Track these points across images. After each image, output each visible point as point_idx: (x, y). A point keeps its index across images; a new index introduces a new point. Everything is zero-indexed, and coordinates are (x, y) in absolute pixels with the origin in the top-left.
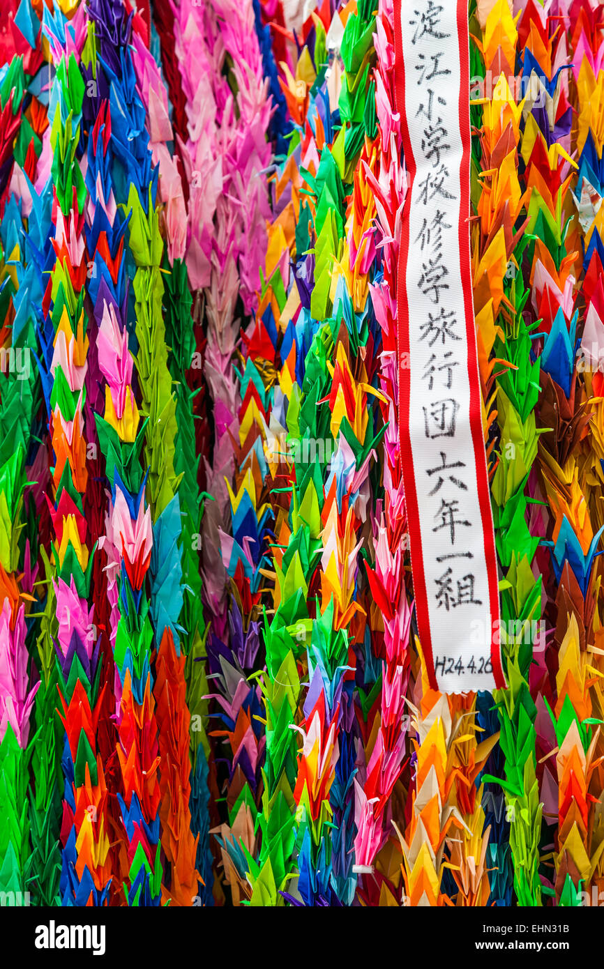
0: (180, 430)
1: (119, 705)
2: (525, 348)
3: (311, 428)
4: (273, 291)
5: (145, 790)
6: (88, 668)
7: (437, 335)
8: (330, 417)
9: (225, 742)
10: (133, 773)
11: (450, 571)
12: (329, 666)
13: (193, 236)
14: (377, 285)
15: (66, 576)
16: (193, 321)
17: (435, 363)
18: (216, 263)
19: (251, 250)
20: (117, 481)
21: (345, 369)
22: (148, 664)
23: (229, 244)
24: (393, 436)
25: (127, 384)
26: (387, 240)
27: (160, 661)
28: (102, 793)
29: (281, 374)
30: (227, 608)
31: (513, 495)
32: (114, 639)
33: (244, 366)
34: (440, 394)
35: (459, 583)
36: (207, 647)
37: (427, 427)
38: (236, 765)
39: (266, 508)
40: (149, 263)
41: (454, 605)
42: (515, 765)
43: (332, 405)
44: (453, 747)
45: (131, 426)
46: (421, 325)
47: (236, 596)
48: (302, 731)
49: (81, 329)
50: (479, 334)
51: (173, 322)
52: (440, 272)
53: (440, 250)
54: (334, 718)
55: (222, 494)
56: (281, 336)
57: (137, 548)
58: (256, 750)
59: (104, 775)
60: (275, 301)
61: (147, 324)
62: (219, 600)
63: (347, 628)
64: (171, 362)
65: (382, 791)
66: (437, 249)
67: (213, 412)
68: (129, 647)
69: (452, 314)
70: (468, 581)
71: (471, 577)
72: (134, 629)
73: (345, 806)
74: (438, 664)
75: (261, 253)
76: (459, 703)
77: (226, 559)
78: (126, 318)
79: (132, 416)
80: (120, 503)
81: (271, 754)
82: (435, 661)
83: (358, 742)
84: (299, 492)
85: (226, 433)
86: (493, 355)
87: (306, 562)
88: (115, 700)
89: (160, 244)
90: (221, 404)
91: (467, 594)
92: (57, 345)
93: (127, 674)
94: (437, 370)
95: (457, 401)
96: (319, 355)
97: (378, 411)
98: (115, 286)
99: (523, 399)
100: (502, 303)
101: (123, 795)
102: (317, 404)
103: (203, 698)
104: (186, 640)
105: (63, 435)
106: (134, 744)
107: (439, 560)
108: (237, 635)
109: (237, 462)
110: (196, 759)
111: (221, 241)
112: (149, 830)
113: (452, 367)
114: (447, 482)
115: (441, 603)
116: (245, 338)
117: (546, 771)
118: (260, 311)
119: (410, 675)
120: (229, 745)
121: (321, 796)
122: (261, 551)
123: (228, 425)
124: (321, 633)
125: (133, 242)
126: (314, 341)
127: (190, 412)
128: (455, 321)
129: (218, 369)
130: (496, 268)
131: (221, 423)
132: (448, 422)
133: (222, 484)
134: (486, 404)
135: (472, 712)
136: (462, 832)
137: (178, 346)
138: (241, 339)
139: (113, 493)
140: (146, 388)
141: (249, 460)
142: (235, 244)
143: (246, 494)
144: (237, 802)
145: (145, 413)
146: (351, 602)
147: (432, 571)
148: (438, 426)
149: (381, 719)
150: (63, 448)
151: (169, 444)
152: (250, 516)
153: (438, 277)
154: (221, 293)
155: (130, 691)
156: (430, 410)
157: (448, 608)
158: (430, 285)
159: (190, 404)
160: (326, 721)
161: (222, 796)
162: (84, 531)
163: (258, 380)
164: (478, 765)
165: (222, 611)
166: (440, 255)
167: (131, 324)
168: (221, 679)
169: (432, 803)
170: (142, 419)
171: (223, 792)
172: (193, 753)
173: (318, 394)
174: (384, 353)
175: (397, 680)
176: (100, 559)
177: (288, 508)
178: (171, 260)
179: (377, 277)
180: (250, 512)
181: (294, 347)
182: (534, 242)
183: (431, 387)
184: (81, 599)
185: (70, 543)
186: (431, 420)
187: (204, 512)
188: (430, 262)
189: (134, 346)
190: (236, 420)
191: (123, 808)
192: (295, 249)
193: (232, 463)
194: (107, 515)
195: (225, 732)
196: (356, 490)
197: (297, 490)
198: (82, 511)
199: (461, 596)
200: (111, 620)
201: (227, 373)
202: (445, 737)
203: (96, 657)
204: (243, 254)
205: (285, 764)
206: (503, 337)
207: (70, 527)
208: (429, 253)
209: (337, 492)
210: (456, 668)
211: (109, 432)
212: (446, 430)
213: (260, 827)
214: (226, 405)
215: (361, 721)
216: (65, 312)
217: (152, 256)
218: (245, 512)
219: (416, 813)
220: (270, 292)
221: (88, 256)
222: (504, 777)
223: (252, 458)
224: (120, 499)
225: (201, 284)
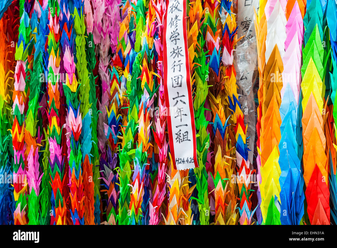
0: (91, 89)
1: (70, 180)
2: (204, 59)
3: (135, 87)
4: (122, 45)
5: (79, 208)
6: (60, 168)
7: (176, 55)
8: (141, 84)
9: (106, 194)
10: (75, 202)
11: (180, 130)
12: (141, 164)
13: (95, 26)
14: (156, 40)
15: (53, 137)
16: (95, 54)
17: (175, 64)
18: (103, 35)
19: (114, 31)
20: (70, 105)
21: (146, 67)
22: (80, 166)
23: (107, 30)
24: (162, 89)
25: (73, 73)
26: (160, 24)
27: (84, 165)
28: (65, 209)
29: (124, 72)
30: (106, 149)
31: (200, 107)
32: (69, 158)
33: (112, 69)
34: (177, 73)
35: (183, 134)
36: (100, 161)
37: (173, 84)
38: (109, 201)
39: (119, 116)
40: (81, 33)
41: (182, 142)
42: (201, 194)
43: (142, 79)
44: (181, 188)
45: (75, 87)
46: (171, 52)
47: (109, 145)
48: (132, 186)
49: (58, 55)
50: (189, 54)
51: (88, 54)
52: (177, 34)
53: (177, 28)
54: (143, 180)
55: (105, 112)
56: (124, 59)
57: (77, 127)
58: (116, 196)
59: (65, 204)
60: (122, 48)
61: (80, 53)
62: (103, 148)
63: (147, 151)
64: (88, 66)
65: (158, 204)
66: (176, 27)
67: (102, 85)
68: (74, 160)
69: (181, 48)
70: (186, 133)
71: (187, 132)
72: (76, 154)
73: (146, 211)
74: (176, 161)
75: (117, 33)
76: (183, 173)
77: (106, 133)
78: (73, 51)
79: (75, 83)
80: (71, 113)
81: (122, 195)
82: (175, 160)
83: (150, 191)
84: (131, 108)
85: (106, 92)
86: (194, 62)
87: (133, 131)
88: (69, 179)
89: (84, 27)
90: (104, 82)
91: (186, 138)
92: (50, 60)
93: (74, 169)
94: (176, 66)
95: (183, 76)
96: (137, 63)
97: (157, 80)
98: (70, 40)
99: (203, 76)
100: (197, 45)
101: (72, 210)
102: (137, 79)
103: (98, 178)
104: (93, 159)
105: (52, 90)
106: (76, 193)
107: (177, 127)
108: (110, 158)
109: (110, 101)
110: (96, 200)
111: (104, 28)
112: (80, 221)
113: (181, 65)
114: (179, 102)
115: (177, 141)
116: (112, 60)
117: (211, 197)
118: (117, 51)
119: (167, 167)
120: (107, 195)
121: (138, 206)
122: (118, 130)
123: (107, 89)
124: (138, 153)
125: (76, 27)
126: (136, 59)
127: (94, 84)
128: (182, 50)
129: (103, 70)
130: (195, 33)
131: (104, 88)
132: (179, 82)
133: (105, 109)
134: (192, 77)
135: (188, 177)
136: (184, 216)
137: (90, 62)
138: (111, 61)
139: (68, 109)
140: (80, 75)
141: (114, 100)
142: (109, 30)
143: (113, 111)
144: (110, 214)
145: (79, 83)
146: (148, 143)
147: (175, 130)
148: (176, 84)
149: (158, 182)
150: (52, 94)
151: (87, 94)
152: (114, 118)
153: (176, 36)
154: (104, 46)
155: (74, 175)
156: (174, 78)
157: (180, 142)
158: (174, 39)
159: (94, 81)
160: (140, 182)
161: (104, 212)
162: (59, 122)
163: (117, 74)
164: (189, 194)
165: (104, 151)
166: (177, 29)
167: (75, 53)
168: (105, 172)
169: (175, 206)
170: (78, 85)
171: (105, 210)
172: (95, 197)
173: (137, 76)
174: (159, 62)
175: (163, 168)
176: (64, 131)
177: (127, 115)
178: (88, 33)
179: (156, 37)
180: (114, 117)
181: (129, 62)
182: (206, 25)
183: (174, 71)
184: (58, 144)
185: (54, 126)
186: (174, 82)
187: (99, 118)
188: (174, 31)
189: (76, 61)
190: (109, 87)
191: (72, 214)
192: (129, 31)
193: (108, 102)
194: (66, 117)
195: (106, 190)
196: (150, 106)
197: (130, 107)
198: (58, 115)
199: (184, 138)
200: (68, 152)
201: (106, 72)
202: (179, 185)
203: (63, 164)
204: (111, 33)
205: (126, 198)
206: (197, 56)
207: (54, 120)
208: (173, 28)
209: (143, 107)
210: (182, 162)
211: (67, 89)
212: (179, 85)
213: (118, 220)
214: (106, 82)
215: (151, 184)
216: (53, 49)
217: (82, 31)
218: (112, 117)
219: (170, 210)
220: (121, 45)
221: (61, 31)
222: (198, 198)
223: (115, 99)
224: (71, 111)
225: (97, 42)
